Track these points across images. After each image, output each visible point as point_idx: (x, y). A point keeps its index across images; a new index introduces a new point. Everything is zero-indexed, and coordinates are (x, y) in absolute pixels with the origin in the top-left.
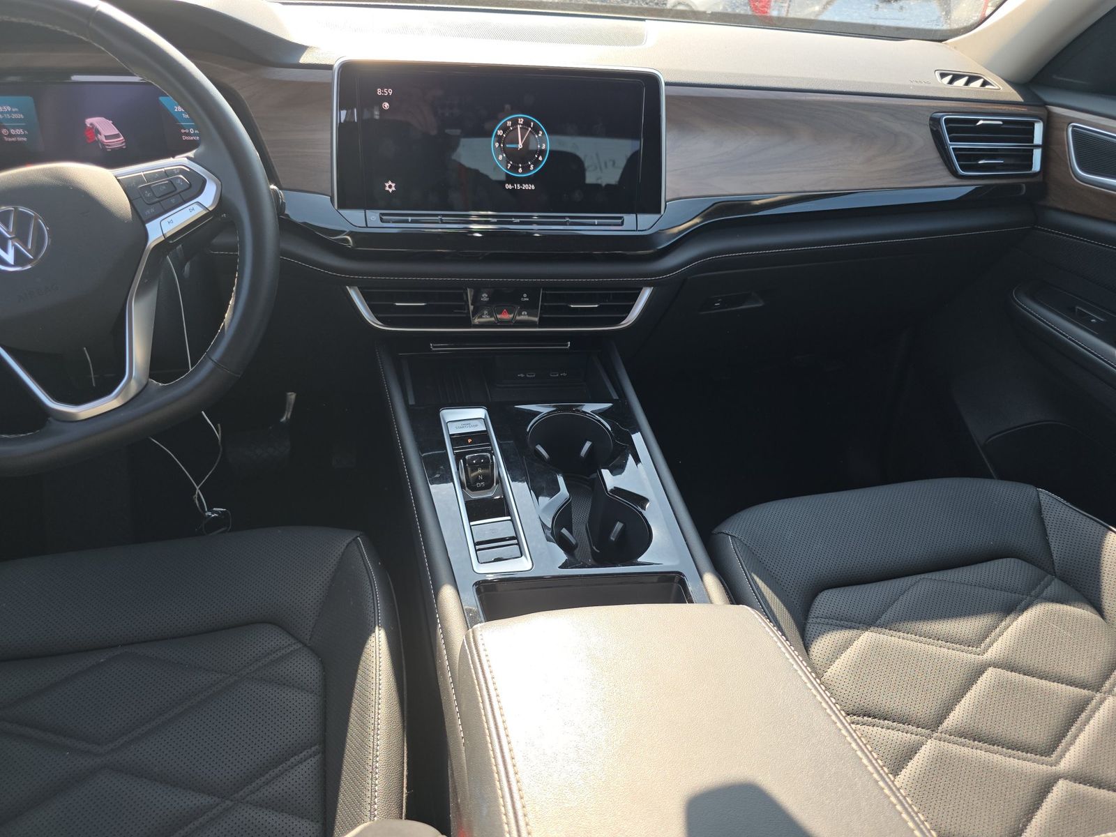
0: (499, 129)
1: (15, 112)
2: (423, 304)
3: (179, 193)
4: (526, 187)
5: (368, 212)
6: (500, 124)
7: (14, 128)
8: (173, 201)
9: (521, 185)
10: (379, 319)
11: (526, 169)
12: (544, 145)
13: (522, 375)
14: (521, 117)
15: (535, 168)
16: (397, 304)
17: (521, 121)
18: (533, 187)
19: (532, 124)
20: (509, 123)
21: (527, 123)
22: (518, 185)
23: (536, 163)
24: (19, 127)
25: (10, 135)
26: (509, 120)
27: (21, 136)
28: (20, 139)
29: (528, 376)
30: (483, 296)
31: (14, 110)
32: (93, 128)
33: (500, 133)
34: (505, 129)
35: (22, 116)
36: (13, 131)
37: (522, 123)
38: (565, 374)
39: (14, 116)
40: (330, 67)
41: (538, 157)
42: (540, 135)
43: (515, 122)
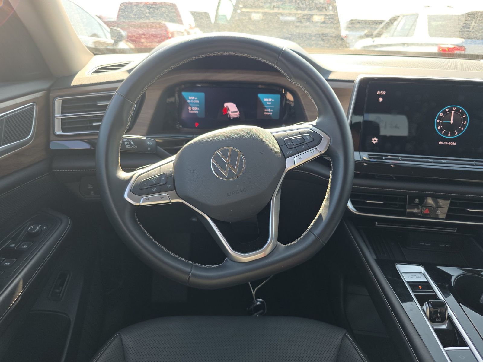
0: (441, 113)
1: (196, 100)
2: (382, 202)
3: (307, 143)
4: (451, 143)
5: (361, 153)
6: (442, 110)
7: (194, 106)
8: (303, 147)
9: (448, 142)
10: (355, 208)
11: (453, 134)
12: (465, 122)
13: (423, 244)
14: (454, 107)
15: (458, 134)
16: (368, 201)
17: (454, 109)
18: (455, 144)
19: (461, 110)
20: (447, 110)
21: (457, 110)
22: (447, 142)
23: (459, 131)
24: (196, 106)
25: (192, 110)
26: (447, 108)
27: (196, 110)
28: (195, 112)
29: (426, 244)
30: (416, 200)
31: (196, 99)
32: (227, 108)
33: (441, 115)
34: (444, 112)
35: (198, 102)
36: (193, 108)
37: (454, 110)
38: (448, 246)
39: (195, 101)
40: (353, 81)
41: (461, 128)
42: (464, 117)
43: (451, 110)
